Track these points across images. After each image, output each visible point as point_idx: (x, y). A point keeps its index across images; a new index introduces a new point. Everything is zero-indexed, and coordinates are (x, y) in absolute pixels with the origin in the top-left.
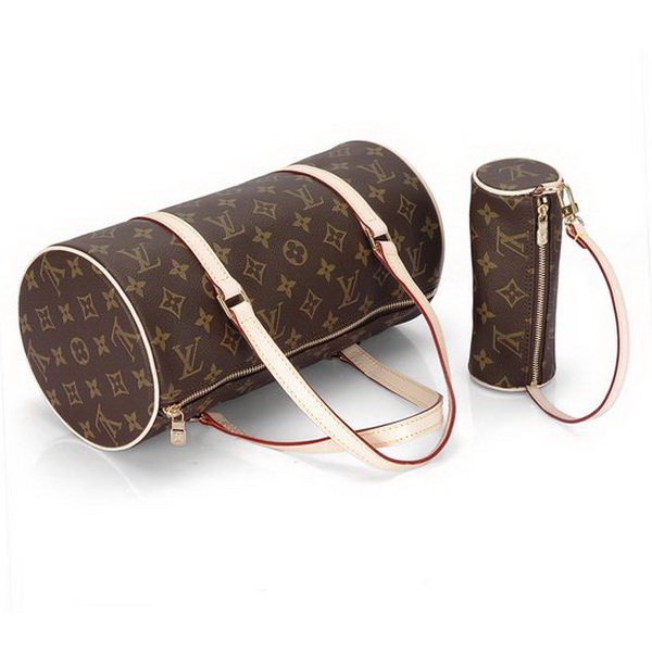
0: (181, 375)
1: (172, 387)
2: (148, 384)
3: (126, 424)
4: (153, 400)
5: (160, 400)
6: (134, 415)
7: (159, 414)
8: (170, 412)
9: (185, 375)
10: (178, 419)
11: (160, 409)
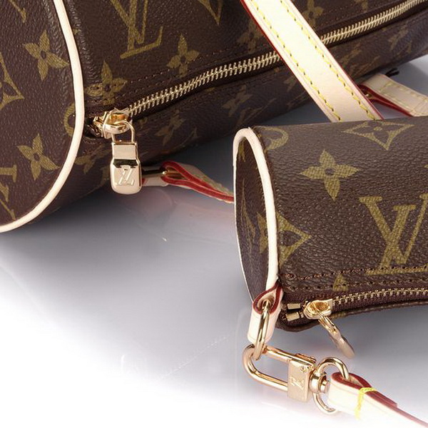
0: (124, 49)
1: (106, 71)
2: (59, 63)
3: (24, 165)
4: (71, 100)
5: (87, 98)
6: (37, 142)
7: (86, 133)
8: (107, 127)
9: (131, 51)
10: (123, 138)
11: (88, 122)
